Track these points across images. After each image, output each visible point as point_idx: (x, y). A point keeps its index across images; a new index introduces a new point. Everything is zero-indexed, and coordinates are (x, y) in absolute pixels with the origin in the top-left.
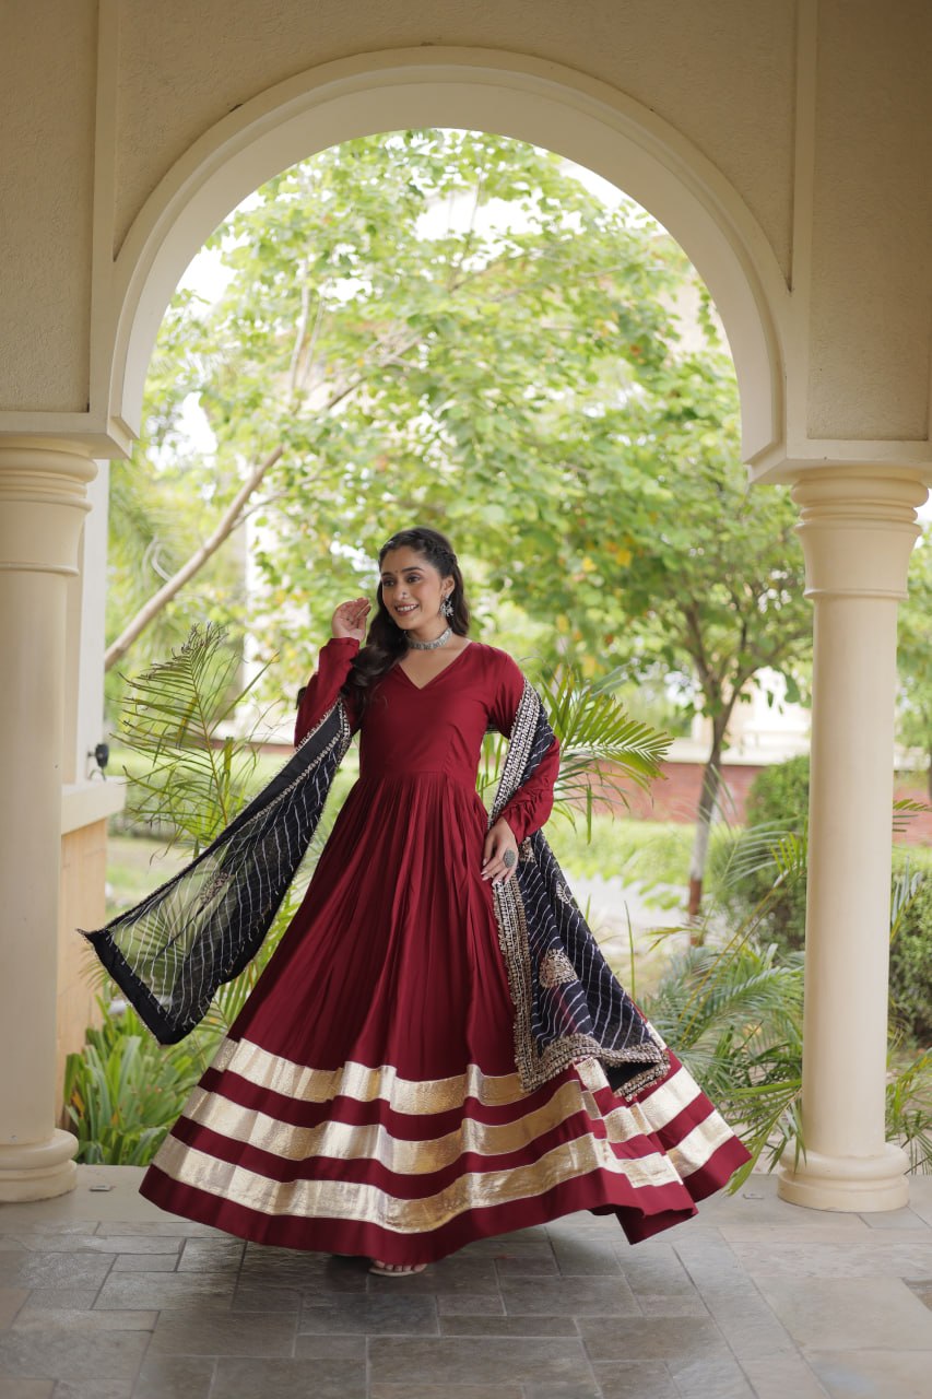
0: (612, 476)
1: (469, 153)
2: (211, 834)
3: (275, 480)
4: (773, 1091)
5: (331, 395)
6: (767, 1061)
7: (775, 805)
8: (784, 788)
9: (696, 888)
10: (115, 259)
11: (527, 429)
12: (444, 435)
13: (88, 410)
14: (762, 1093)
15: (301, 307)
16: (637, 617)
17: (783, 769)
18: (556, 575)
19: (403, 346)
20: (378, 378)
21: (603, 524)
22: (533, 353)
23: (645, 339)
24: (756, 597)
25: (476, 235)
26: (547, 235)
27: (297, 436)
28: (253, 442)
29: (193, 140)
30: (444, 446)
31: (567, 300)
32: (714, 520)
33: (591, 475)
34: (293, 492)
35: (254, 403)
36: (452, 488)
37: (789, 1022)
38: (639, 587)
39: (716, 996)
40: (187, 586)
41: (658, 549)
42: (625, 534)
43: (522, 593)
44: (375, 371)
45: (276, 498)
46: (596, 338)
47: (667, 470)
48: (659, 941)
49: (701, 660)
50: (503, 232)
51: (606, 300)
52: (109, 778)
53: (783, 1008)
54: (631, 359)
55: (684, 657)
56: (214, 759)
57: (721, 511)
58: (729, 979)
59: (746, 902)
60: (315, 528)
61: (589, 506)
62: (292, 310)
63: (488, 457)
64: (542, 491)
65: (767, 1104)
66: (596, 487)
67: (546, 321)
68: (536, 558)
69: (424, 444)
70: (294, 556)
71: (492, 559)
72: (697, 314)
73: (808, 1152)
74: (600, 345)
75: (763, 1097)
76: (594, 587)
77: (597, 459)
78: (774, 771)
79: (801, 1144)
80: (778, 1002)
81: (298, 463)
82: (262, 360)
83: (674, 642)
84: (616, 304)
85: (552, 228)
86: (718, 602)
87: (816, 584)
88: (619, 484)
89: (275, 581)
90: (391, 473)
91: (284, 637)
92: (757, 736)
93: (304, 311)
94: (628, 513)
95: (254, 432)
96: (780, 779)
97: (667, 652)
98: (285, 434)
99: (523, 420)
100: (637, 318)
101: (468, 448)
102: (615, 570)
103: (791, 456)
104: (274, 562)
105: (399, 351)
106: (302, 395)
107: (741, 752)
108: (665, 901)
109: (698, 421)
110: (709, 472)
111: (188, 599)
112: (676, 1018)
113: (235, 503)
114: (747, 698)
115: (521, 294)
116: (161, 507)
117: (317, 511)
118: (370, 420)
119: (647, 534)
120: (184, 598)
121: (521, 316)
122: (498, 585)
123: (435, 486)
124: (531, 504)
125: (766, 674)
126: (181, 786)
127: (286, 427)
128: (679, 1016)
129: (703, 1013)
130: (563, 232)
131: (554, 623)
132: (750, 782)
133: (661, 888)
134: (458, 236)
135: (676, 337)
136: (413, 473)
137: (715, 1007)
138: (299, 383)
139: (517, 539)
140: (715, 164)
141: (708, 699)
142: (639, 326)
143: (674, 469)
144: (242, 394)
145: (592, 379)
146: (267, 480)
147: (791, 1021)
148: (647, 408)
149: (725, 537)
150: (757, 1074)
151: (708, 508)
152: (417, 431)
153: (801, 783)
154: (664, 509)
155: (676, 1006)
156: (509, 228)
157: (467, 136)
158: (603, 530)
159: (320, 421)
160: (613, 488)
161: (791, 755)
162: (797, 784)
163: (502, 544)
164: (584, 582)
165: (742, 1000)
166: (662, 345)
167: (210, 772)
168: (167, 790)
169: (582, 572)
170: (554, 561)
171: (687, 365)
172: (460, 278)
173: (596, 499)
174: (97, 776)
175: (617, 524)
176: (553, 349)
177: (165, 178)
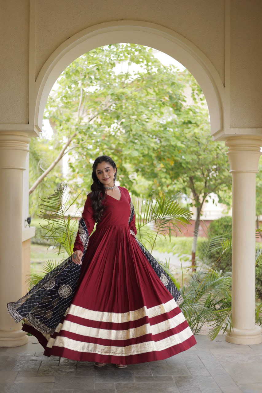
0: (168, 140)
1: (127, 50)
2: (64, 242)
3: (74, 142)
4: (223, 311)
5: (89, 118)
6: (220, 303)
7: (216, 231)
8: (218, 226)
9: (194, 255)
10: (35, 81)
11: (144, 127)
12: (121, 129)
13: (28, 124)
14: (219, 312)
15: (80, 94)
16: (176, 179)
17: (218, 221)
18: (152, 168)
19: (109, 104)
20: (103, 113)
21: (166, 154)
22: (146, 106)
23: (177, 103)
24: (209, 173)
25: (129, 73)
26: (149, 73)
27: (80, 129)
28: (68, 132)
29: (57, 48)
30: (121, 132)
31: (155, 91)
32: (197, 152)
33: (162, 140)
34: (79, 145)
35: (68, 120)
36: (124, 144)
37: (226, 292)
38: (176, 171)
39: (206, 285)
40: (50, 173)
41: (181, 161)
42: (172, 156)
43: (144, 173)
44: (101, 111)
45: (75, 148)
46: (163, 102)
47: (183, 138)
48: (189, 270)
49: (194, 191)
50: (137, 73)
51: (166, 91)
52: (31, 227)
53: (225, 288)
54: (172, 107)
55: (189, 190)
56: (65, 221)
57: (199, 149)
58: (209, 280)
59: (208, 259)
60: (85, 156)
61: (162, 149)
62: (77, 95)
63: (134, 135)
64: (149, 145)
65: (221, 315)
66: (164, 143)
67: (149, 97)
68: (147, 163)
69: (115, 132)
70: (79, 164)
71: (135, 164)
72: (191, 95)
73: (234, 328)
74: (164, 104)
75: (219, 313)
76: (163, 172)
77: (163, 135)
78: (215, 222)
79: (232, 326)
80: (223, 286)
81: (80, 137)
82: (70, 109)
83: (186, 186)
84: (168, 92)
85: (150, 71)
86: (198, 175)
87: (233, 169)
88: (170, 142)
89: (74, 171)
90: (106, 140)
91: (77, 187)
92: (210, 212)
93: (81, 95)
94: (173, 151)
95: (68, 129)
96: (217, 224)
97: (184, 189)
98: (77, 129)
99: (143, 125)
100: (174, 96)
101: (128, 133)
102: (170, 167)
103: (226, 133)
104: (73, 166)
105: (108, 106)
106: (81, 119)
107: (206, 217)
108: (185, 259)
109: (193, 125)
110: (196, 139)
111: (51, 176)
112: (195, 291)
113: (63, 149)
114: (207, 201)
115: (142, 90)
116: (41, 151)
117: (86, 151)
118: (101, 125)
119: (178, 157)
120: (49, 176)
121: (143, 95)
122: (137, 171)
123: (119, 144)
124: (146, 149)
125: (212, 194)
126: (56, 229)
127: (77, 127)
128: (196, 291)
129: (202, 290)
130: (153, 72)
131: (153, 181)
132: (208, 225)
133: (184, 255)
134: (124, 74)
135: (185, 101)
136: (112, 140)
137: (206, 288)
138: (80, 115)
139: (142, 158)
140: (203, 52)
141: (196, 202)
142: (175, 99)
143: (186, 138)
144: (65, 118)
145: (162, 113)
146: (72, 142)
147: (227, 292)
148: (178, 120)
149: (200, 157)
150: (218, 307)
151: (195, 149)
152: (113, 129)
153: (223, 225)
154: (184, 149)
155: (195, 288)
156: (138, 71)
157: (127, 45)
158: (166, 155)
159: (87, 125)
160: (168, 143)
161: (220, 217)
162: (222, 225)
163: (138, 160)
164: (160, 170)
165: (213, 286)
166: (181, 104)
167: (64, 225)
168: (52, 230)
169: (160, 167)
170: (152, 164)
171: (189, 109)
172: (125, 86)
173: (164, 147)
174: (28, 226)
175: (170, 154)
176: (151, 105)
177: (49, 58)
